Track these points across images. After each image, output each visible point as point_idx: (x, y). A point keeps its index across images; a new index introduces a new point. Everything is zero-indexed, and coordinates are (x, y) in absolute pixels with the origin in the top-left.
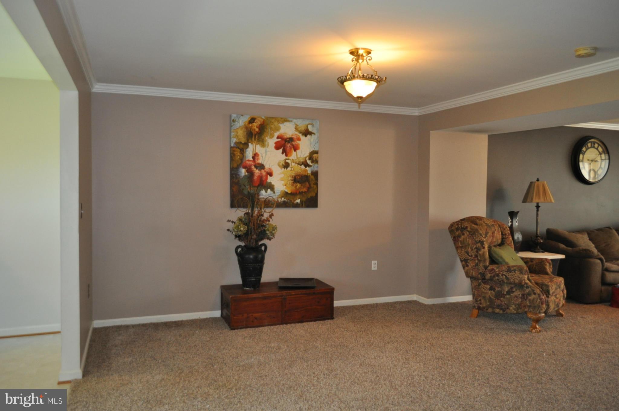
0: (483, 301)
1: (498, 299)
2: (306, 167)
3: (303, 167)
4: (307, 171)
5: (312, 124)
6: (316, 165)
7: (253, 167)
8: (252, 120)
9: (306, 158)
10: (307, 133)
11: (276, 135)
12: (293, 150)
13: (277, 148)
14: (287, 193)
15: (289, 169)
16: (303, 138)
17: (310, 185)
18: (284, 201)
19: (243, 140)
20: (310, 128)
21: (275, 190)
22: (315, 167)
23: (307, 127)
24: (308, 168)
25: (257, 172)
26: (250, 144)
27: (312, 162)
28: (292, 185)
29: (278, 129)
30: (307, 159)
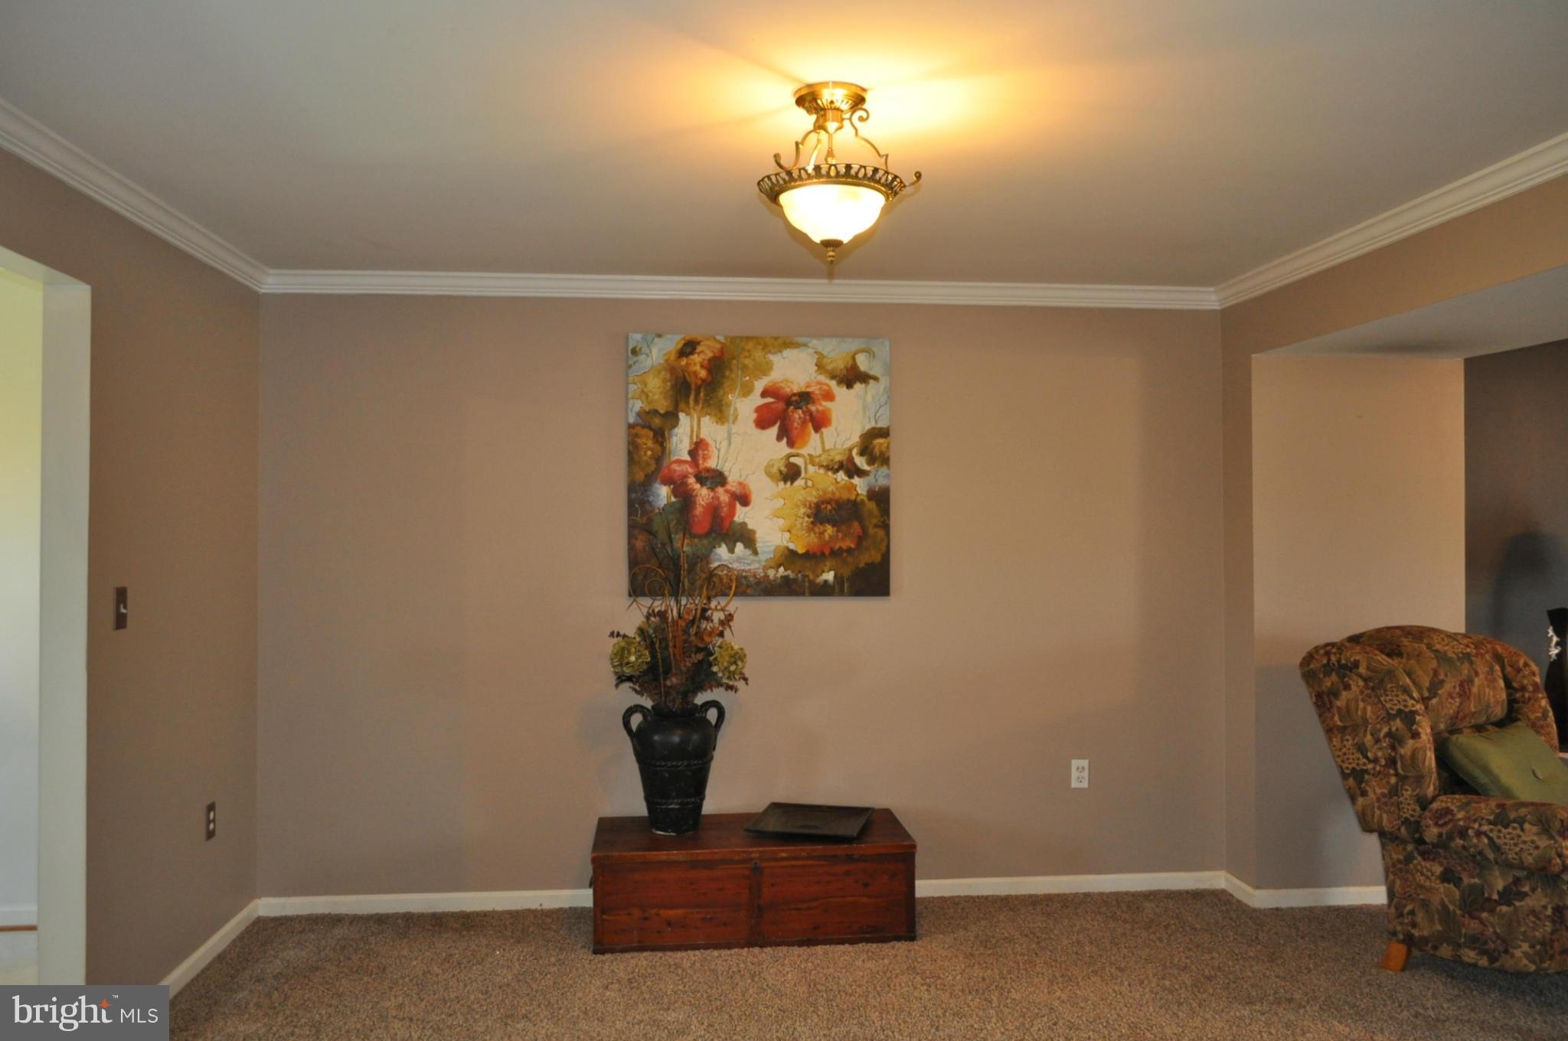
0: (1420, 917)
1: (1472, 917)
2: (851, 476)
3: (841, 476)
4: (854, 487)
5: (866, 350)
6: (884, 470)
7: (692, 480)
8: (689, 348)
9: (850, 450)
10: (852, 377)
11: (760, 385)
12: (810, 426)
13: (762, 423)
14: (792, 553)
15: (800, 482)
16: (840, 391)
17: (864, 529)
18: (785, 578)
19: (663, 406)
20: (863, 363)
21: (759, 545)
22: (879, 477)
23: (854, 358)
24: (856, 480)
25: (703, 495)
26: (682, 416)
27: (871, 462)
28: (810, 530)
29: (764, 369)
30: (855, 452)
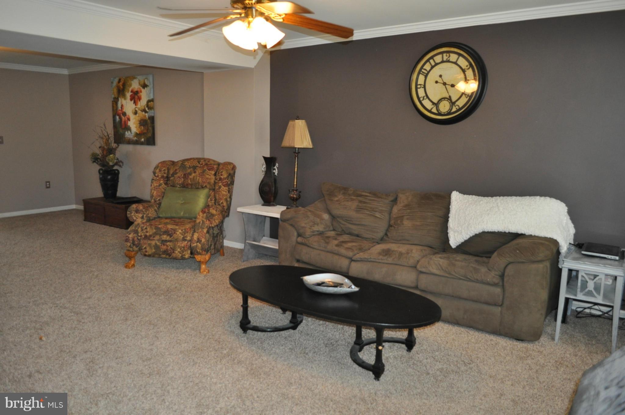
2: (145, 113)
3: (144, 113)
4: (145, 116)
5: (146, 78)
6: (152, 111)
7: (121, 115)
8: (119, 81)
9: (145, 106)
10: (145, 86)
11: (130, 89)
12: (138, 100)
13: (131, 100)
14: (137, 133)
15: (137, 115)
16: (143, 90)
17: (148, 127)
18: (136, 140)
19: (116, 96)
20: (146, 82)
21: (132, 131)
22: (151, 113)
23: (145, 81)
24: (146, 114)
25: (123, 118)
26: (119, 99)
27: (148, 109)
28: (139, 127)
29: (131, 85)
30: (146, 106)
